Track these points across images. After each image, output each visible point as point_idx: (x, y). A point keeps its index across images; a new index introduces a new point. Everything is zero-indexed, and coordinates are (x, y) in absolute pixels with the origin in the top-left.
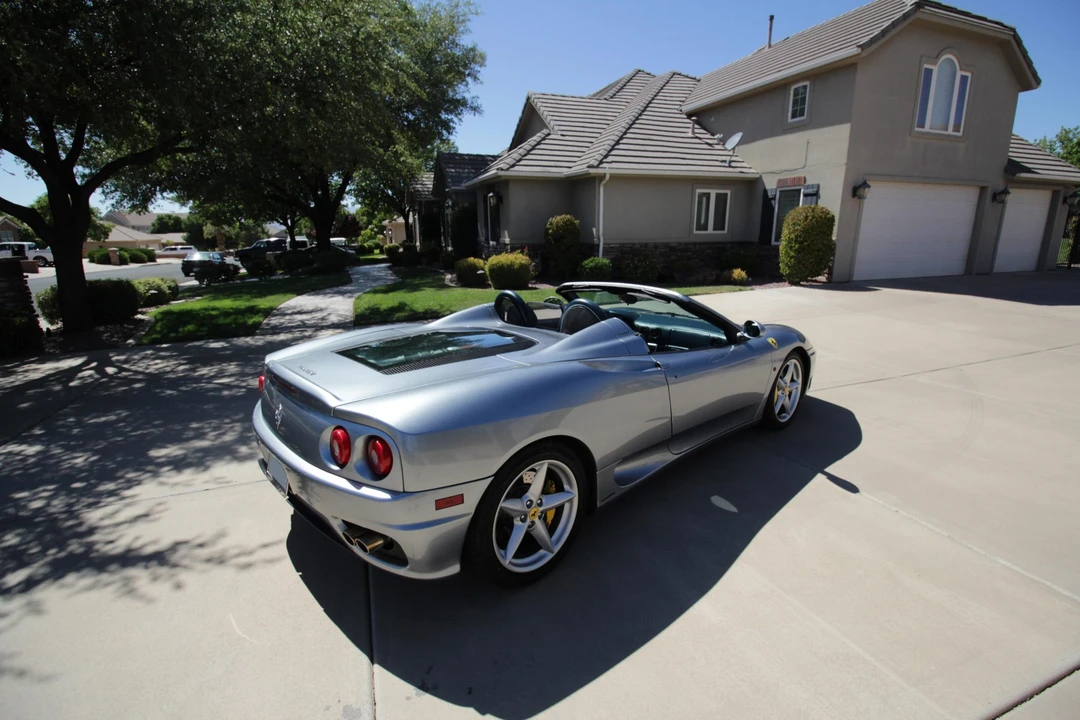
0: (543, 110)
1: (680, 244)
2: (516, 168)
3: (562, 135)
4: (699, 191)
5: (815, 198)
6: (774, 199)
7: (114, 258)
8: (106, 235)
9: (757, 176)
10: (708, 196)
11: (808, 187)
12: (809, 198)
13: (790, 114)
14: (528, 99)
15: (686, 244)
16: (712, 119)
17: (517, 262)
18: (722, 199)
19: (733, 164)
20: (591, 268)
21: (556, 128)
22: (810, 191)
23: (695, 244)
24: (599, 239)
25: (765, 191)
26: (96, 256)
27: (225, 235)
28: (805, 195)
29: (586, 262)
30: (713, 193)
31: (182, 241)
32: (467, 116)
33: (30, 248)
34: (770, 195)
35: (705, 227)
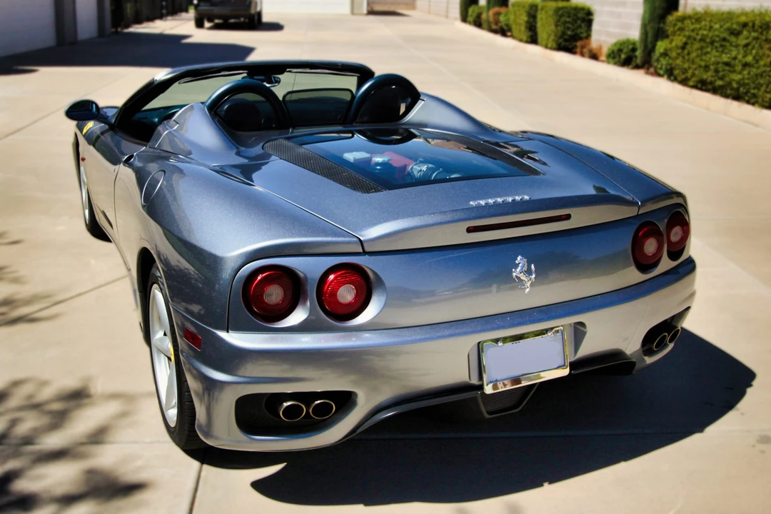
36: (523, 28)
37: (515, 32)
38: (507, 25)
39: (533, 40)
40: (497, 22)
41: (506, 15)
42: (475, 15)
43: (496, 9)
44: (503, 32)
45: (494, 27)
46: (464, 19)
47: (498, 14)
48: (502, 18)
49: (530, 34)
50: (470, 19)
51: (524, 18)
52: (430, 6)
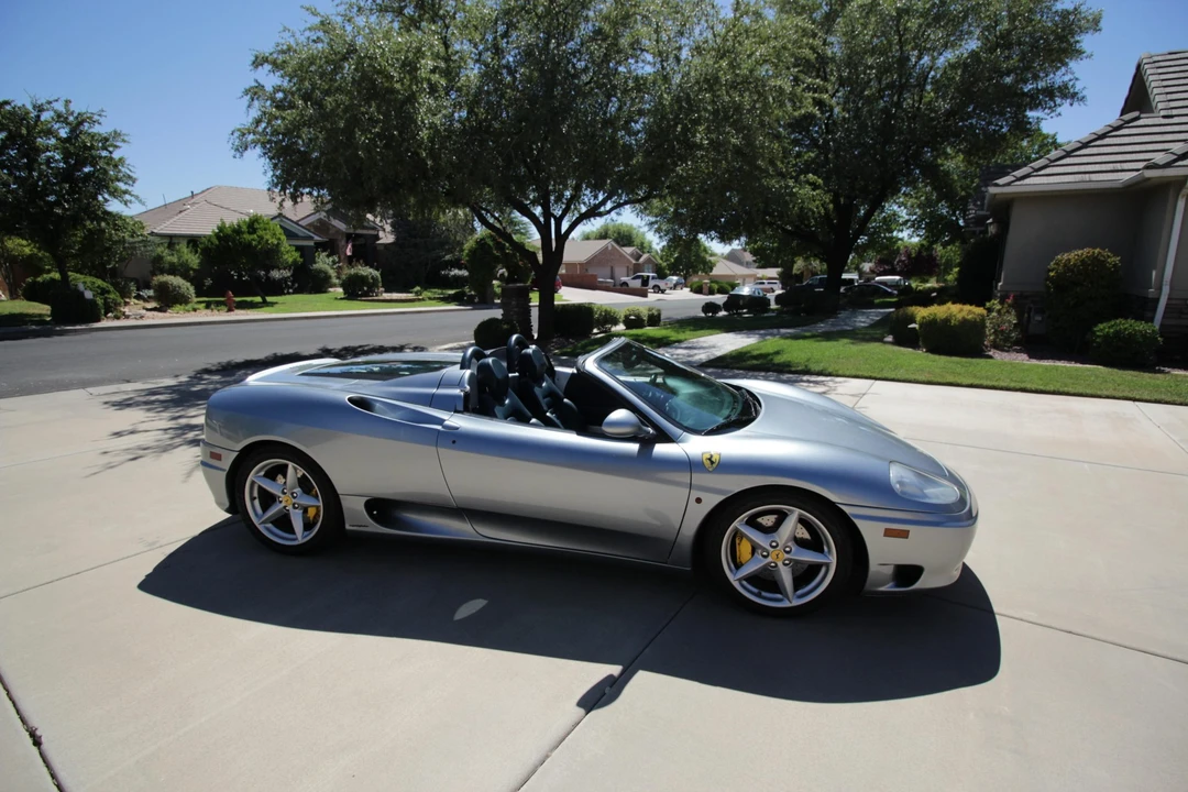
0: (1153, 81)
2: (1027, 181)
3: (1164, 117)
7: (705, 290)
8: (711, 269)
14: (1139, 67)
17: (960, 316)
20: (1107, 336)
21: (1160, 106)
24: (1160, 289)
26: (694, 286)
27: (811, 271)
29: (1101, 326)
31: (777, 276)
32: (1065, 107)
33: (653, 278)
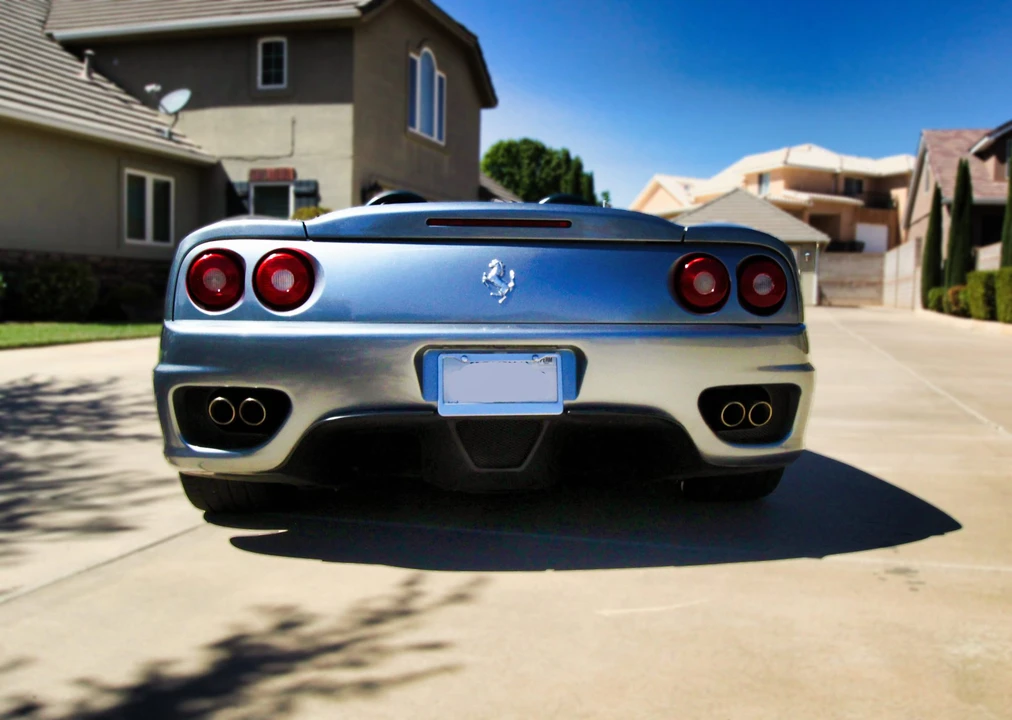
1: (104, 259)
4: (129, 171)
5: (312, 200)
6: (246, 196)
9: (214, 161)
10: (141, 181)
11: (300, 184)
12: (304, 200)
13: (259, 78)
15: (116, 260)
16: (116, 62)
18: (162, 190)
19: (175, 138)
22: (304, 189)
23: (130, 261)
25: (230, 186)
28: (298, 195)
30: (150, 178)
34: (239, 190)
35: (141, 235)
36: (981, 303)
37: (973, 310)
38: (967, 304)
39: (992, 316)
40: (957, 302)
41: (965, 292)
42: (935, 298)
43: (955, 288)
44: (964, 313)
45: (954, 308)
46: (926, 305)
47: (956, 293)
48: (961, 297)
49: (988, 309)
50: (931, 304)
51: (981, 290)
52: (896, 299)
